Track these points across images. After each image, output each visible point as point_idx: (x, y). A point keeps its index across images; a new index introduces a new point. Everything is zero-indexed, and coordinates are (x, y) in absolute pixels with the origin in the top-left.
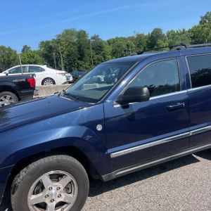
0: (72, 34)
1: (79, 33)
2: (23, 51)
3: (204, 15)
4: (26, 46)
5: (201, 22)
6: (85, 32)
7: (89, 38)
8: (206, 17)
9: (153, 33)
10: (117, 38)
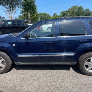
0: (76, 8)
1: (79, 8)
2: (54, 15)
4: (55, 13)
6: (82, 7)
7: (84, 10)
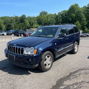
3: (41, 12)
5: (40, 14)
8: (42, 13)
9: (22, 16)
10: (5, 17)
